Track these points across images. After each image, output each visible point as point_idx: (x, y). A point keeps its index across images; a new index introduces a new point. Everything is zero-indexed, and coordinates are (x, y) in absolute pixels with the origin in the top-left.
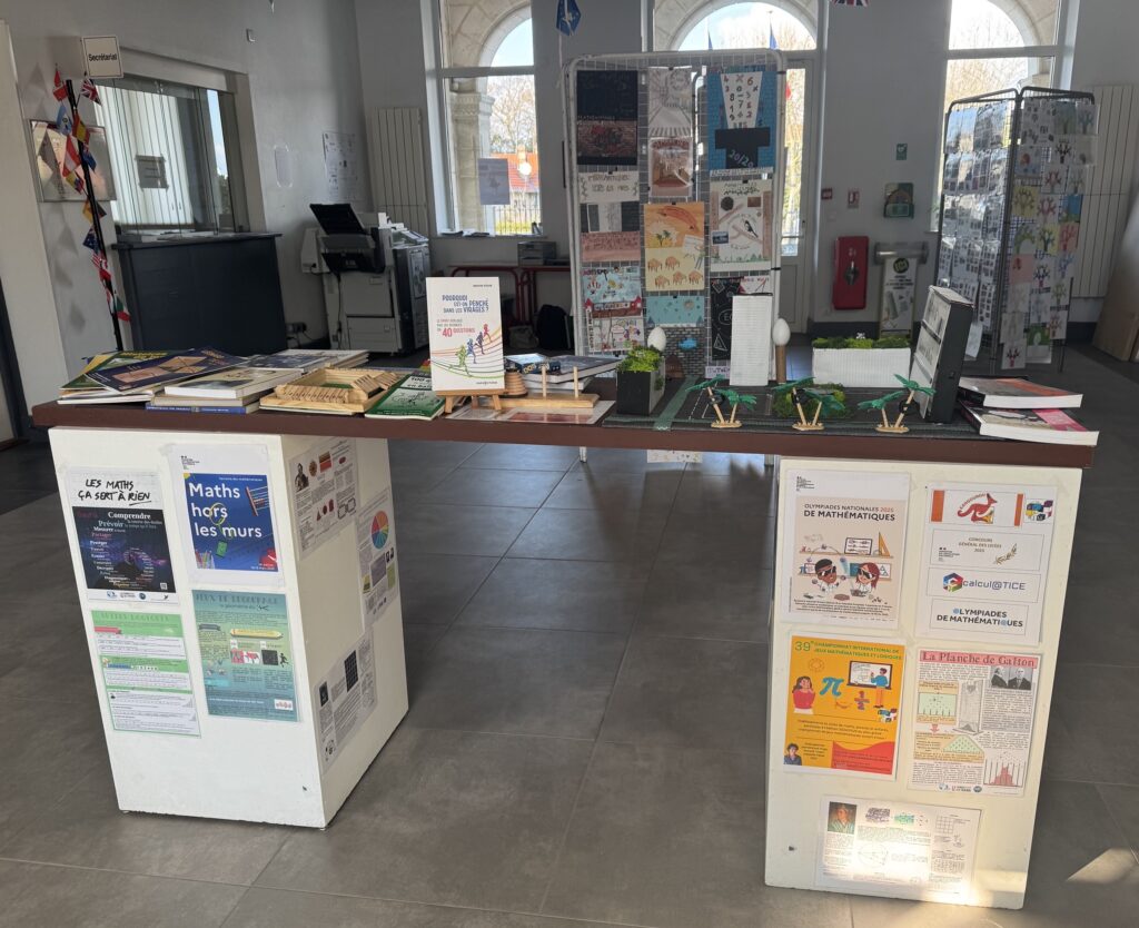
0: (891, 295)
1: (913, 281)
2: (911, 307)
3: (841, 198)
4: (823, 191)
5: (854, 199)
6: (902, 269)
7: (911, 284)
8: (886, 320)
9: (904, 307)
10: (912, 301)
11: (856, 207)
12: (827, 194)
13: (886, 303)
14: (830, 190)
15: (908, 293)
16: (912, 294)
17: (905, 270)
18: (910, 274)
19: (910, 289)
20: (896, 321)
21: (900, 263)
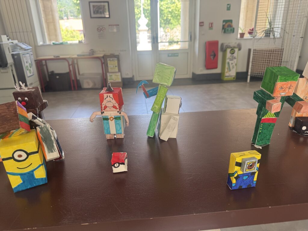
0: (229, 63)
1: (236, 58)
2: (235, 67)
3: (206, 25)
4: (200, 23)
5: (211, 26)
6: (233, 53)
7: (235, 59)
8: (227, 72)
9: (233, 67)
10: (236, 65)
11: (212, 29)
12: (201, 24)
13: (227, 66)
14: (203, 23)
15: (234, 62)
16: (236, 62)
17: (234, 53)
18: (235, 55)
19: (235, 60)
20: (230, 73)
21: (232, 51)
